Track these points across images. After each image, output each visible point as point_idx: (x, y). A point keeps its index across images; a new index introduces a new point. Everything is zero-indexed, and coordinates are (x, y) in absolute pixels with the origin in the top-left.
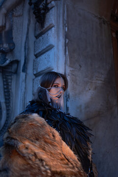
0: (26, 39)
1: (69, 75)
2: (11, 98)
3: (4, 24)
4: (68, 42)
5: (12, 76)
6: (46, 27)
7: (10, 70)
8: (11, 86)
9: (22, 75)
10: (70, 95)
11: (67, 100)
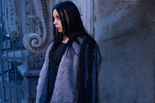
8: (49, 7)
10: (97, 17)
11: (94, 22)
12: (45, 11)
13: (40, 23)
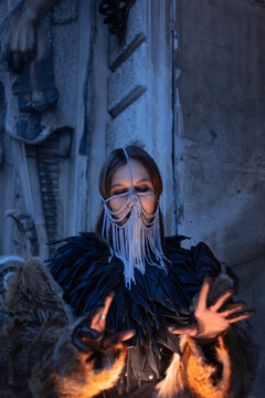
0: (88, 75)
1: (182, 159)
2: (59, 215)
3: (30, 46)
4: (180, 76)
5: (61, 165)
6: (128, 42)
7: (54, 151)
8: (57, 188)
9: (81, 160)
10: (185, 208)
11: (177, 222)
12: (46, 198)
13: (33, 228)
